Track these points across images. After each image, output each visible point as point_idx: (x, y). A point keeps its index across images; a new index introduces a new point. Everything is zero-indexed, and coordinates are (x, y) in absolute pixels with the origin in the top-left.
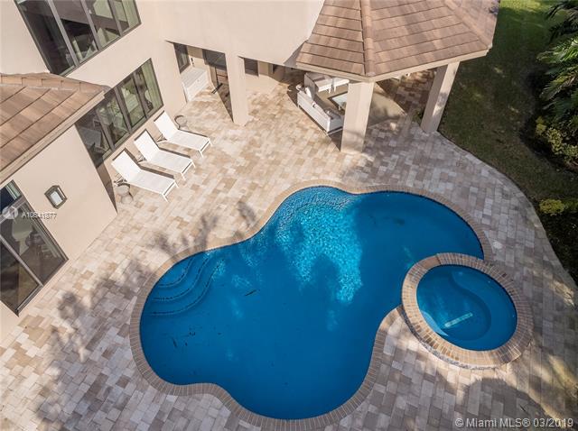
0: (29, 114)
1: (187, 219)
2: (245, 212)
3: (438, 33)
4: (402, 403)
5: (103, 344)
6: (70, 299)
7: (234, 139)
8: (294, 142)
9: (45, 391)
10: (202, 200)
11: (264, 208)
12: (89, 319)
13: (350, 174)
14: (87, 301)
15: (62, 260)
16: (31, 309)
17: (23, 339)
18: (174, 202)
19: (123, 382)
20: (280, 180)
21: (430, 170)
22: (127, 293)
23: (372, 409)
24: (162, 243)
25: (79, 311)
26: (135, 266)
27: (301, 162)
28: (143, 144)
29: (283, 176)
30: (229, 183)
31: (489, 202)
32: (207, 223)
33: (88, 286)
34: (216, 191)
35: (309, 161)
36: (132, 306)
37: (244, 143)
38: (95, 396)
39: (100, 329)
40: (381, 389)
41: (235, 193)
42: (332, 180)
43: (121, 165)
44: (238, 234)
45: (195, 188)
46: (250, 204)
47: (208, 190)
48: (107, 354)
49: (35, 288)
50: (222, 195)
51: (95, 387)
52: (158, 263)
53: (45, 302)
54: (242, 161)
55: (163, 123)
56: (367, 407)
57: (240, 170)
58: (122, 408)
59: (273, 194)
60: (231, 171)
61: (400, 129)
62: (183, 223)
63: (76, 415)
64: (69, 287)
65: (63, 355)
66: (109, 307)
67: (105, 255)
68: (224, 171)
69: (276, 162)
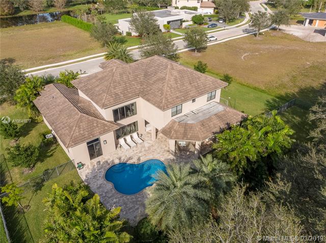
0: (106, 128)
1: (128, 156)
2: (139, 159)
3: (190, 134)
4: (139, 199)
5: (100, 170)
6: (99, 162)
7: (149, 143)
8: (161, 148)
9: (88, 173)
10: (133, 154)
11: (143, 160)
12: (100, 166)
13: (168, 160)
14: (101, 163)
15: (102, 154)
16: (93, 161)
17: (90, 165)
18: (127, 152)
19: (100, 177)
20: (151, 156)
22: (109, 164)
24: (120, 159)
25: (100, 164)
26: (113, 161)
27: (159, 153)
28: (128, 138)
29: (153, 155)
30: (140, 152)
32: (130, 158)
33: (103, 161)
34: (137, 153)
35: (161, 153)
36: (108, 167)
37: (150, 145)
38: (95, 177)
39: (101, 168)
40: (138, 196)
41: (140, 155)
42: (162, 159)
43: (121, 141)
44: (134, 162)
45: (133, 151)
46: (141, 158)
47: (135, 152)
48: (100, 172)
49: (95, 158)
51: (96, 176)
52: (117, 162)
53: (95, 160)
54: (147, 149)
55: (135, 135)
56: (133, 197)
57: (145, 150)
58: (97, 180)
59: (148, 158)
60: (143, 150)
61: (189, 154)
62: (126, 156)
63: (91, 178)
64: (100, 160)
65: (94, 169)
66: (104, 165)
67: (109, 157)
68: (141, 149)
69: (154, 152)
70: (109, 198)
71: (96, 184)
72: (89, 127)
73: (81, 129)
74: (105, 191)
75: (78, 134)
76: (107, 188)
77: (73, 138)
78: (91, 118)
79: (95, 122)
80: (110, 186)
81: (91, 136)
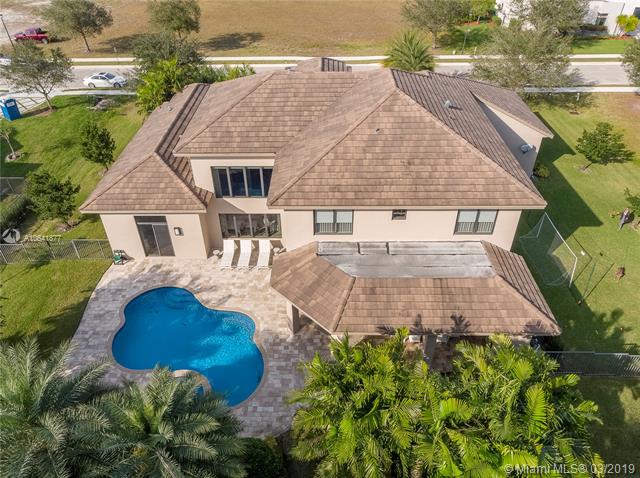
1: (212, 281)
2: (223, 300)
5: (138, 284)
6: (159, 267)
9: (119, 279)
10: (225, 282)
11: (229, 306)
12: (151, 276)
13: (271, 334)
14: (159, 271)
15: (173, 255)
16: (151, 259)
18: (221, 273)
19: (124, 296)
20: (252, 306)
21: (290, 373)
22: (165, 280)
23: (119, 375)
24: (195, 279)
25: (154, 271)
26: (179, 277)
27: (271, 309)
29: (256, 306)
31: (271, 409)
32: (211, 289)
33: (166, 268)
34: (234, 284)
35: (275, 312)
36: (158, 284)
38: (118, 292)
39: (146, 281)
41: (234, 291)
44: (207, 302)
46: (230, 300)
47: (235, 280)
48: (135, 287)
50: (232, 287)
51: (121, 290)
52: (183, 283)
56: (120, 372)
58: (113, 300)
59: (240, 306)
60: (251, 284)
62: (208, 281)
63: (110, 290)
64: (163, 264)
65: (134, 277)
67: (182, 265)
68: (250, 282)
69: (266, 299)
70: (88, 347)
71: (103, 306)
72: (149, 186)
73: (131, 185)
74: (98, 329)
75: (117, 191)
76: (108, 325)
77: (104, 196)
78: (165, 168)
79: (167, 180)
80: (116, 323)
81: (137, 206)
